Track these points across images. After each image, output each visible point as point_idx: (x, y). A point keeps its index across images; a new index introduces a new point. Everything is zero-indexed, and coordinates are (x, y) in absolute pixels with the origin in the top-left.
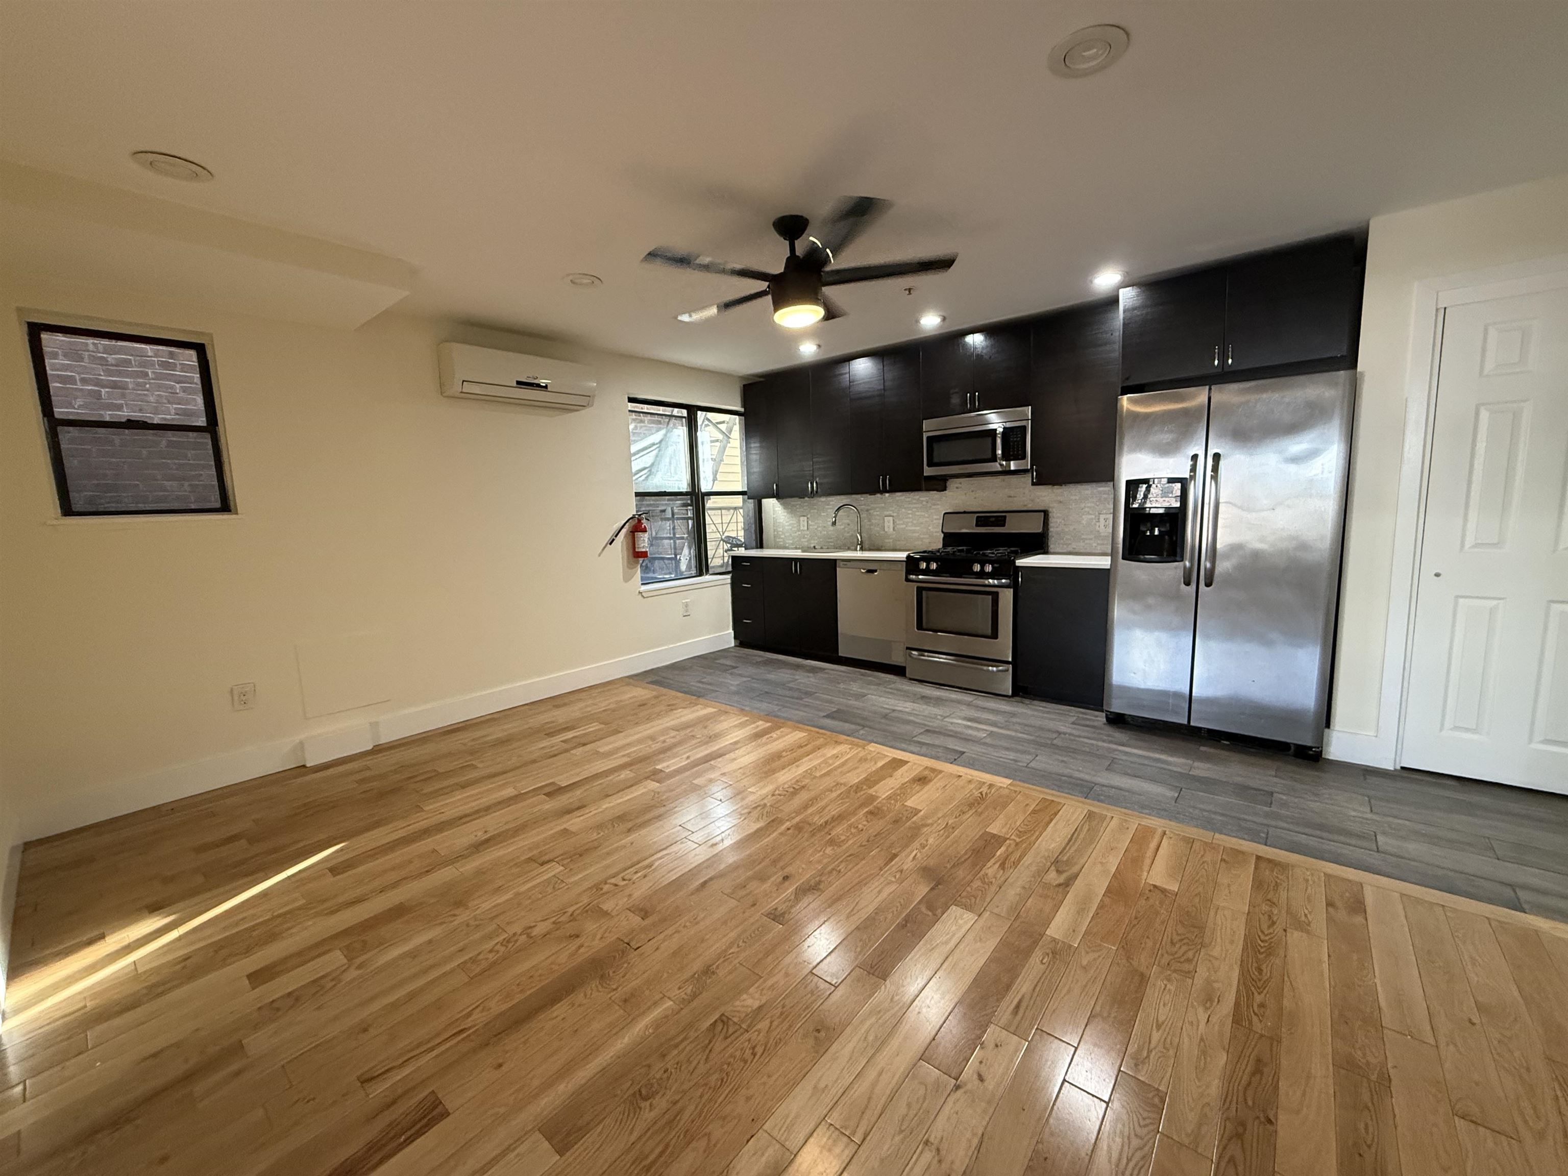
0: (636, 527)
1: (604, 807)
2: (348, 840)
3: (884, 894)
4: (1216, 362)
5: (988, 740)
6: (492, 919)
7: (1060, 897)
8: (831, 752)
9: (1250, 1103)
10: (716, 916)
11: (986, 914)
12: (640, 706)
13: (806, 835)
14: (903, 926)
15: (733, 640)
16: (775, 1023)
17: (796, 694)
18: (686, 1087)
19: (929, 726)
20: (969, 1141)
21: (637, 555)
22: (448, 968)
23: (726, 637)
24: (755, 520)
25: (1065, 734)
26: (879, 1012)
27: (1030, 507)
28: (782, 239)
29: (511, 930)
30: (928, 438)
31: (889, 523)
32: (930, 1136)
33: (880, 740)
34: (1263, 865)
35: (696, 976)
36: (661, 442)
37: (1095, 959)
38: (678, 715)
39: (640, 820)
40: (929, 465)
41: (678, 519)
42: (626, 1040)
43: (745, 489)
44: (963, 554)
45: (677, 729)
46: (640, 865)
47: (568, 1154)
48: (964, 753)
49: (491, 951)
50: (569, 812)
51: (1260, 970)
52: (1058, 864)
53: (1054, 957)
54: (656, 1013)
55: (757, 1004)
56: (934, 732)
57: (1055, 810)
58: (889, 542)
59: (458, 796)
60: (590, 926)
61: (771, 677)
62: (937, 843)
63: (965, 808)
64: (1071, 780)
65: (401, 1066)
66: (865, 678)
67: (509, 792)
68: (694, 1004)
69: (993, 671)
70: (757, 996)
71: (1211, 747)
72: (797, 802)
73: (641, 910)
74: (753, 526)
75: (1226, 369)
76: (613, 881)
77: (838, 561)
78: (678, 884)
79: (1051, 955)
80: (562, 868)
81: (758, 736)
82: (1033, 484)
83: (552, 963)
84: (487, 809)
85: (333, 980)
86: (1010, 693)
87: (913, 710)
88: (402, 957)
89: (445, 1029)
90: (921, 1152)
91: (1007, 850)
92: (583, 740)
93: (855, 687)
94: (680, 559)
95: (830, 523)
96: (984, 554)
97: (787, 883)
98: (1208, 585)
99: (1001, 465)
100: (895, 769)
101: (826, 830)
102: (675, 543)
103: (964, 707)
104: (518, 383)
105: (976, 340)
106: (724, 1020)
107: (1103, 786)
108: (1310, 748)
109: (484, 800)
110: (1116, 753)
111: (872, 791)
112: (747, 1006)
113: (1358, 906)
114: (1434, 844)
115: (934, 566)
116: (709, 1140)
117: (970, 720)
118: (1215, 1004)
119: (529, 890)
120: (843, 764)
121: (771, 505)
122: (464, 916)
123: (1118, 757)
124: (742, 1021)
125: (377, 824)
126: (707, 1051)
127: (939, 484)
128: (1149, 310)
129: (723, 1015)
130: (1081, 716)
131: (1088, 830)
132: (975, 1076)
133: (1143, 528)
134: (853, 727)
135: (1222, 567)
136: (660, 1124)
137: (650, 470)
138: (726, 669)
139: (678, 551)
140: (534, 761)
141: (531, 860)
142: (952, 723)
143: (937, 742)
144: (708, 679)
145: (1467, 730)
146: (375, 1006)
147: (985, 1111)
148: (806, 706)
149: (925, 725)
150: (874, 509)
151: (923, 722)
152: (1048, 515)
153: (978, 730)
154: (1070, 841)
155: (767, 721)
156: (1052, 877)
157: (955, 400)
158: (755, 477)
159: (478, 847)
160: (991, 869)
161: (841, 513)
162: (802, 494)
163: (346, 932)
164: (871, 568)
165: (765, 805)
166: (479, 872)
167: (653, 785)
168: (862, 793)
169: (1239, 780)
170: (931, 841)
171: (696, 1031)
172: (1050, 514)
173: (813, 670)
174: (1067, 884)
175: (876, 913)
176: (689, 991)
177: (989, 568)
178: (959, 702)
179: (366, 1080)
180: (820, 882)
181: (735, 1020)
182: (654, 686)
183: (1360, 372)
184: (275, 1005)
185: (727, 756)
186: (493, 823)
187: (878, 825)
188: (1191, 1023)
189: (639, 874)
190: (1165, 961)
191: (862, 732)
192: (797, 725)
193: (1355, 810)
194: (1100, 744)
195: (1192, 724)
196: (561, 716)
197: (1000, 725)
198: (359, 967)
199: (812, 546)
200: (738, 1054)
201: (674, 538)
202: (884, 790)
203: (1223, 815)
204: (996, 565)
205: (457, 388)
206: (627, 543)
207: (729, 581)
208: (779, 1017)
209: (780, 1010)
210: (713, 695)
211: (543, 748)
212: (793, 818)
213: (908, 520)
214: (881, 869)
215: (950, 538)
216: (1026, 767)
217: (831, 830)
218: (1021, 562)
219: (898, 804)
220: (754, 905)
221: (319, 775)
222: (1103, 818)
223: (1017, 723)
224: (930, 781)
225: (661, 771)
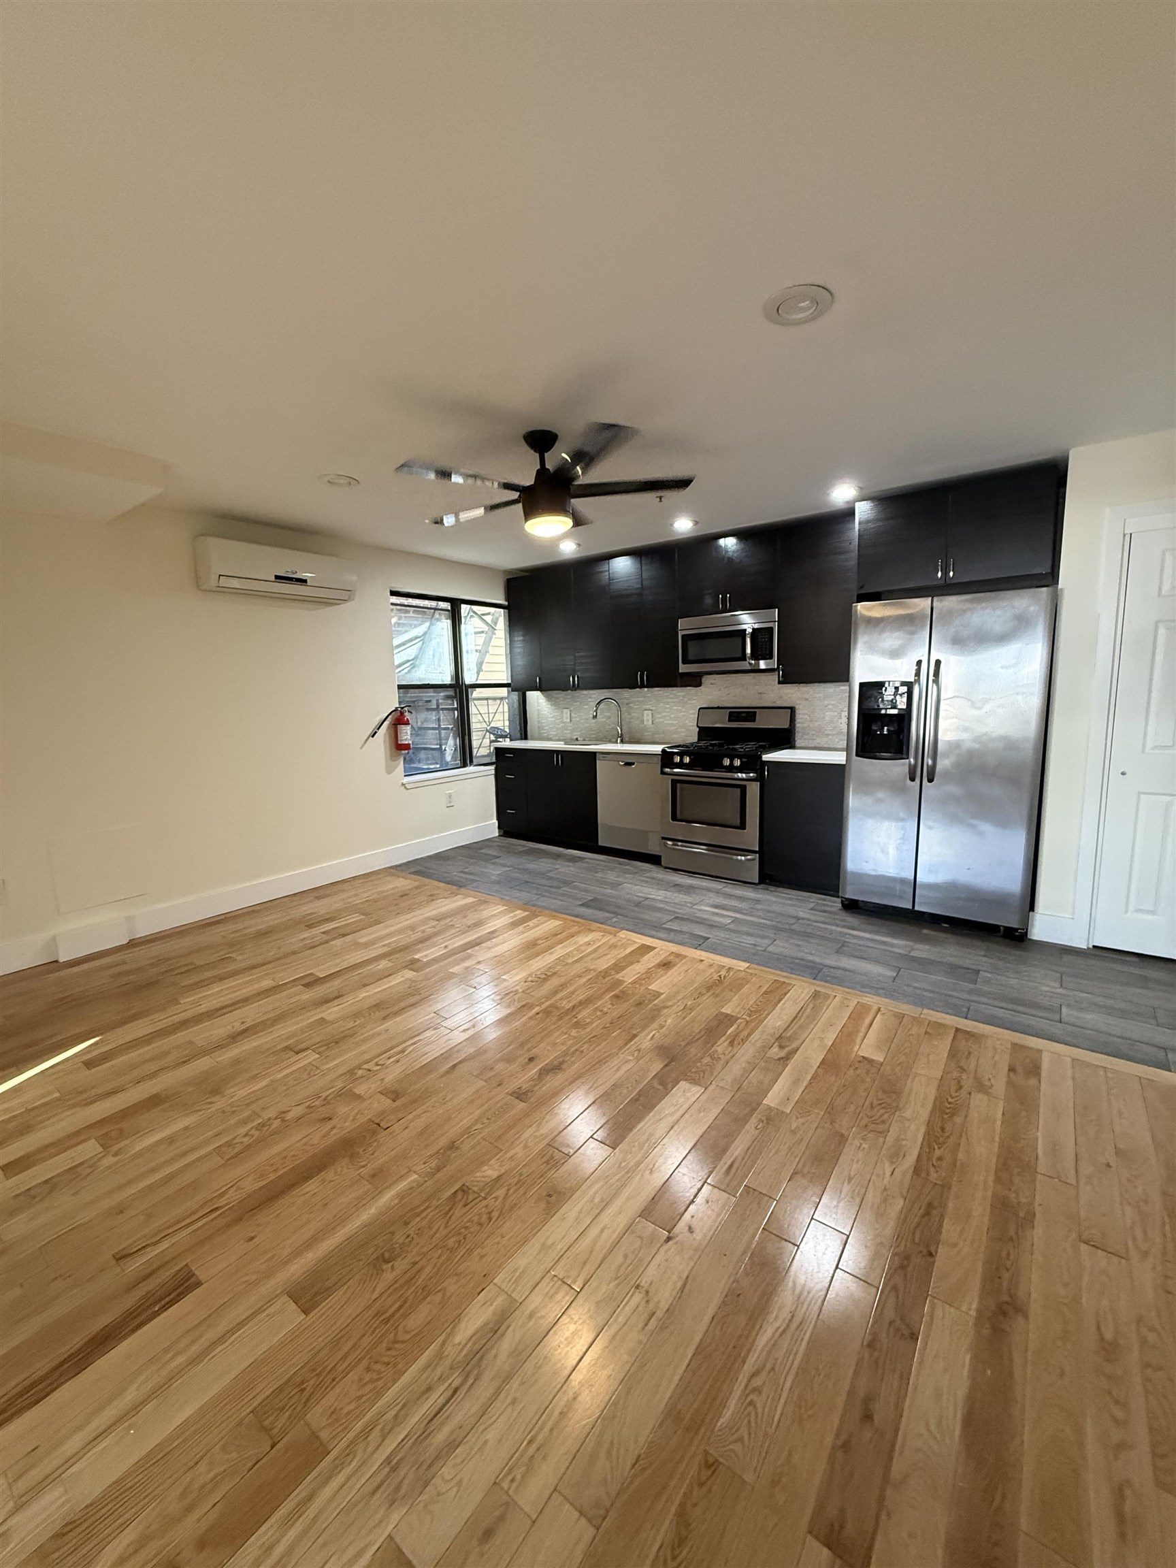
0: (398, 719)
1: (361, 996)
2: (101, 1034)
3: (621, 1072)
4: (939, 574)
5: (732, 926)
6: (248, 1105)
7: (780, 1068)
8: (583, 939)
9: (917, 1240)
10: (464, 1096)
11: (712, 1088)
12: (402, 896)
13: (554, 1019)
14: (635, 1100)
15: (497, 830)
16: (511, 1191)
17: (555, 883)
18: (424, 1250)
19: (678, 913)
20: (675, 1283)
21: (399, 747)
22: (203, 1152)
23: (490, 827)
24: (520, 712)
25: (803, 919)
26: (607, 1177)
27: (779, 704)
28: (533, 452)
29: (266, 1115)
30: (683, 636)
31: (647, 716)
32: (641, 1281)
33: (631, 927)
34: (960, 1036)
35: (441, 1151)
36: (425, 634)
37: (803, 1124)
38: (439, 905)
39: (396, 1008)
40: (684, 663)
41: (443, 709)
42: (373, 1211)
43: (510, 682)
44: (716, 748)
45: (438, 919)
46: (394, 1050)
47: (312, 1314)
48: (708, 938)
49: (246, 1135)
50: (327, 1001)
51: (943, 1129)
52: (780, 1039)
53: (768, 1123)
54: (402, 1185)
55: (495, 1174)
56: (683, 919)
57: (786, 990)
58: (647, 735)
59: (216, 988)
60: (343, 1109)
61: (531, 866)
62: (674, 1023)
63: (704, 991)
64: (802, 962)
65: (158, 1242)
66: (623, 867)
67: (267, 983)
68: (439, 1175)
69: (741, 860)
70: (496, 1167)
71: (932, 929)
72: (548, 987)
73: (393, 1092)
74: (518, 717)
75: (948, 582)
76: (366, 1066)
77: (597, 754)
78: (428, 1068)
79: (765, 1122)
80: (318, 1056)
81: (515, 924)
82: (780, 683)
83: (305, 1145)
84: (246, 1001)
85: (91, 1167)
86: (757, 881)
87: (665, 898)
88: (160, 1142)
89: (201, 1207)
90: (632, 1296)
91: (737, 1029)
92: (342, 932)
93: (611, 876)
94: (445, 750)
95: (591, 716)
96: (735, 750)
97: (531, 1065)
98: (930, 780)
99: (750, 664)
100: (642, 955)
101: (574, 1013)
102: (440, 734)
103: (712, 895)
104: (277, 577)
105: (729, 543)
106: (464, 1190)
107: (831, 967)
108: (1016, 930)
109: (245, 991)
110: (847, 936)
111: (617, 976)
112: (487, 1177)
113: (1034, 1070)
114: (1109, 1014)
115: (687, 760)
116: (444, 1294)
117: (717, 907)
118: (900, 1159)
119: (284, 1077)
120: (595, 951)
121: (535, 697)
122: (220, 1103)
123: (849, 941)
124: (482, 1189)
125: (135, 1017)
126: (448, 1218)
127: (694, 680)
128: (882, 524)
129: (463, 1185)
130: (820, 902)
131: (813, 1008)
132: (687, 1228)
133: (874, 728)
134: (607, 915)
135: (943, 764)
136: (400, 1282)
137: (413, 663)
138: (488, 859)
139: (443, 742)
140: (294, 953)
141: (287, 1048)
142: (700, 910)
143: (685, 929)
144: (471, 869)
145: (1148, 912)
146: (133, 1190)
147: (691, 1258)
148: (563, 895)
149: (674, 912)
150: (634, 702)
151: (673, 909)
152: (795, 712)
153: (724, 916)
154: (794, 1019)
155: (525, 911)
156: (775, 1052)
157: (708, 600)
158: (519, 670)
159: (235, 1037)
160: (721, 1046)
161: (602, 706)
162: (565, 687)
163: (102, 1122)
164: (629, 761)
165: (517, 991)
166: (236, 1062)
167: (409, 974)
168: (610, 978)
169: (953, 960)
170: (669, 1021)
171: (438, 1200)
172: (797, 711)
173: (574, 859)
174: (785, 1059)
175: (613, 1090)
176: (433, 1165)
177: (737, 763)
178: (709, 890)
179: (120, 1258)
180: (561, 1063)
181: (475, 1189)
182: (417, 877)
183: (1061, 589)
184: (32, 1192)
185: (483, 945)
186: (250, 1014)
187: (623, 1007)
188: (878, 1175)
189: (392, 1060)
190: (863, 1123)
191: (614, 920)
192: (554, 914)
193: (1047, 986)
194: (834, 928)
195: (916, 908)
196: (321, 907)
197: (745, 912)
198: (115, 1155)
199: (575, 737)
200: (476, 1219)
201: (439, 728)
202: (629, 975)
203: (933, 992)
204: (744, 760)
205: (213, 582)
206: (390, 737)
207: (493, 772)
208: (516, 1184)
209: (516, 1180)
210: (475, 884)
211: (304, 939)
212: (543, 1003)
213: (666, 714)
214: (621, 1049)
215: (704, 732)
216: (764, 951)
217: (577, 1014)
218: (767, 757)
219: (643, 988)
220: (499, 1085)
221: (75, 969)
222: (827, 996)
223: (760, 910)
224: (675, 965)
225: (418, 960)
